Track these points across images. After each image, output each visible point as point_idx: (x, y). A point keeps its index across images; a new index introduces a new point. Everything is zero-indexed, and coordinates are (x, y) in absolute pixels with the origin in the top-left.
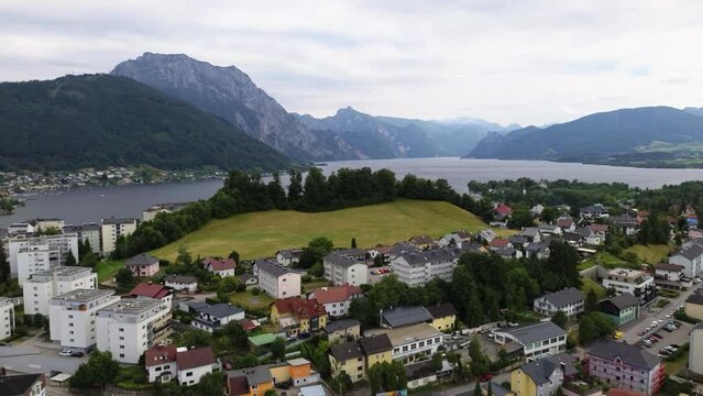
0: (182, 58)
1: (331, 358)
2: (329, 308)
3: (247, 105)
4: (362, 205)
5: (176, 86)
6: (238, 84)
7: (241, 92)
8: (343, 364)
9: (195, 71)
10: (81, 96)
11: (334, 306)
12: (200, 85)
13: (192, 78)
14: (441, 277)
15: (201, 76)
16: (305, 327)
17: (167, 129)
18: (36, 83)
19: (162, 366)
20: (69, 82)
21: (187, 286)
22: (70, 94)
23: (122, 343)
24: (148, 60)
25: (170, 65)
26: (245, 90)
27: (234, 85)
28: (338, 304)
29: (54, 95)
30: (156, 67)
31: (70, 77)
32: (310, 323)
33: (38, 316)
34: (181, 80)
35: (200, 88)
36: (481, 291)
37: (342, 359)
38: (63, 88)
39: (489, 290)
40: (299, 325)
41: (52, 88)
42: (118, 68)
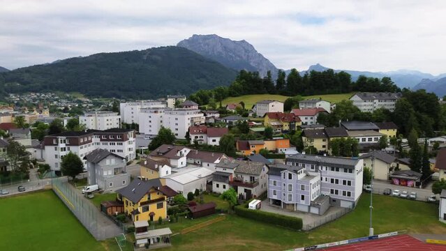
0: (214, 37)
1: (304, 138)
2: (303, 119)
3: (252, 64)
4: (326, 94)
5: (210, 53)
6: (246, 51)
7: (248, 56)
8: (312, 141)
9: (222, 44)
10: (159, 58)
11: (306, 118)
12: (224, 53)
13: (219, 48)
14: (386, 107)
15: (225, 47)
16: (286, 128)
17: (204, 77)
18: (136, 52)
19: (199, 136)
20: (153, 51)
21: (214, 115)
22: (154, 57)
23: (177, 127)
24: (195, 38)
25: (207, 41)
26: (250, 54)
27: (243, 52)
28: (309, 118)
29: (145, 58)
30: (200, 43)
31: (154, 48)
32: (290, 126)
33: (133, 124)
34: (213, 51)
35: (224, 55)
36: (418, 117)
37: (311, 138)
38: (150, 54)
39: (425, 116)
40: (282, 126)
41: (144, 54)
42: (179, 44)
